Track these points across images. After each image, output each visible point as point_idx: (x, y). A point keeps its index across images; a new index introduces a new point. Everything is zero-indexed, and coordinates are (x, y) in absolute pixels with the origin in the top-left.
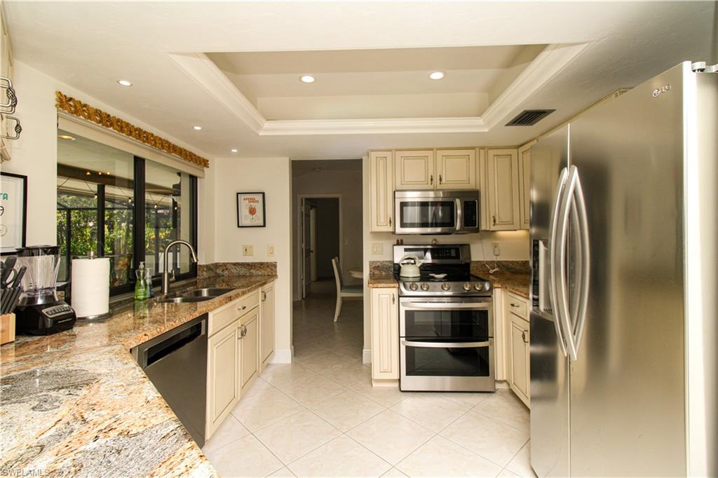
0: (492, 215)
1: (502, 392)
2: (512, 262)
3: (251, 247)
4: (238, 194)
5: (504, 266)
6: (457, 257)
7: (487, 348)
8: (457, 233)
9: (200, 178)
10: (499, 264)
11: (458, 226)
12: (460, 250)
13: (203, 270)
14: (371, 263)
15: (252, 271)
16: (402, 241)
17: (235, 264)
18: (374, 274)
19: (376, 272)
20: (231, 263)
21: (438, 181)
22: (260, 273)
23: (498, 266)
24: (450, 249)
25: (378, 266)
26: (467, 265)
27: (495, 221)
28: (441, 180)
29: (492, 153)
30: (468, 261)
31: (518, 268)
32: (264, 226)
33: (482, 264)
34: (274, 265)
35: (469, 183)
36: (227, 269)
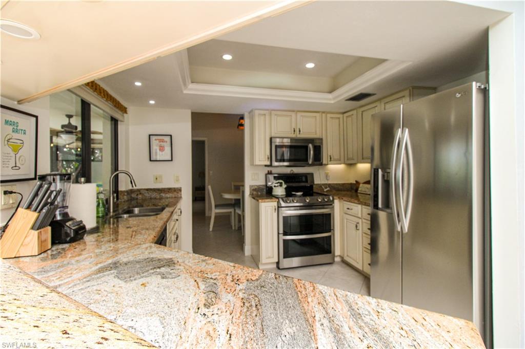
0: (329, 154)
1: (338, 263)
2: (337, 184)
3: (161, 177)
4: (150, 135)
5: (332, 187)
6: (307, 181)
7: (330, 237)
8: (310, 165)
9: (121, 121)
10: (329, 185)
11: (310, 162)
12: (308, 177)
13: (124, 195)
14: (251, 186)
15: (162, 194)
16: (271, 171)
17: (147, 190)
18: (253, 194)
19: (255, 193)
20: (145, 189)
21: (298, 132)
22: (168, 196)
23: (329, 187)
24: (302, 176)
25: (256, 189)
26: (311, 187)
27: (331, 158)
28: (300, 131)
29: (329, 115)
30: (312, 183)
31: (340, 187)
32: (172, 160)
33: (320, 186)
34: (180, 190)
35: (316, 134)
36: (140, 194)
